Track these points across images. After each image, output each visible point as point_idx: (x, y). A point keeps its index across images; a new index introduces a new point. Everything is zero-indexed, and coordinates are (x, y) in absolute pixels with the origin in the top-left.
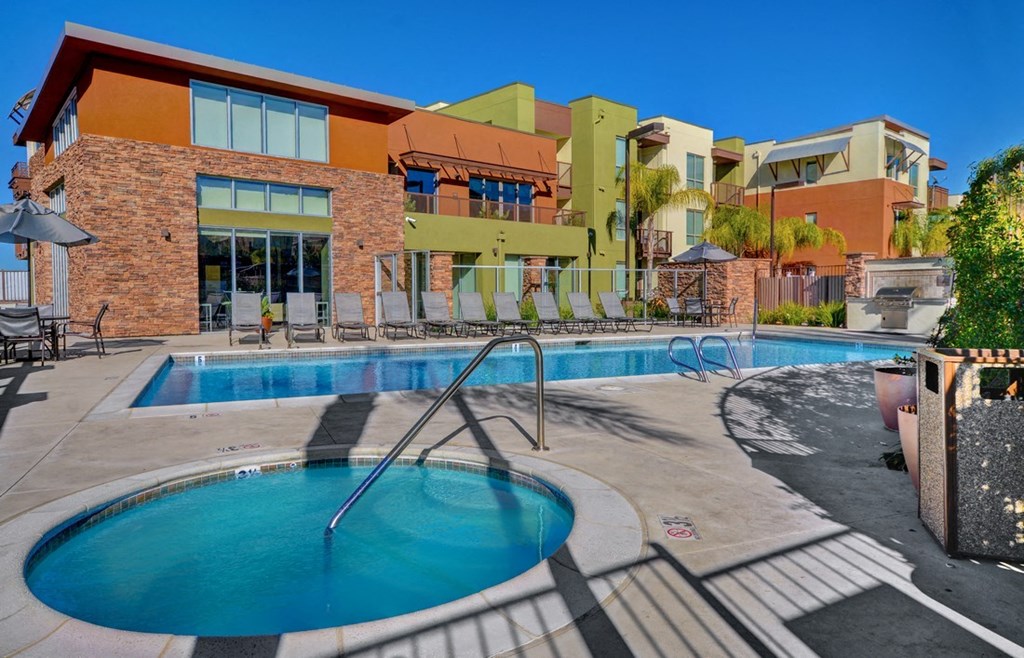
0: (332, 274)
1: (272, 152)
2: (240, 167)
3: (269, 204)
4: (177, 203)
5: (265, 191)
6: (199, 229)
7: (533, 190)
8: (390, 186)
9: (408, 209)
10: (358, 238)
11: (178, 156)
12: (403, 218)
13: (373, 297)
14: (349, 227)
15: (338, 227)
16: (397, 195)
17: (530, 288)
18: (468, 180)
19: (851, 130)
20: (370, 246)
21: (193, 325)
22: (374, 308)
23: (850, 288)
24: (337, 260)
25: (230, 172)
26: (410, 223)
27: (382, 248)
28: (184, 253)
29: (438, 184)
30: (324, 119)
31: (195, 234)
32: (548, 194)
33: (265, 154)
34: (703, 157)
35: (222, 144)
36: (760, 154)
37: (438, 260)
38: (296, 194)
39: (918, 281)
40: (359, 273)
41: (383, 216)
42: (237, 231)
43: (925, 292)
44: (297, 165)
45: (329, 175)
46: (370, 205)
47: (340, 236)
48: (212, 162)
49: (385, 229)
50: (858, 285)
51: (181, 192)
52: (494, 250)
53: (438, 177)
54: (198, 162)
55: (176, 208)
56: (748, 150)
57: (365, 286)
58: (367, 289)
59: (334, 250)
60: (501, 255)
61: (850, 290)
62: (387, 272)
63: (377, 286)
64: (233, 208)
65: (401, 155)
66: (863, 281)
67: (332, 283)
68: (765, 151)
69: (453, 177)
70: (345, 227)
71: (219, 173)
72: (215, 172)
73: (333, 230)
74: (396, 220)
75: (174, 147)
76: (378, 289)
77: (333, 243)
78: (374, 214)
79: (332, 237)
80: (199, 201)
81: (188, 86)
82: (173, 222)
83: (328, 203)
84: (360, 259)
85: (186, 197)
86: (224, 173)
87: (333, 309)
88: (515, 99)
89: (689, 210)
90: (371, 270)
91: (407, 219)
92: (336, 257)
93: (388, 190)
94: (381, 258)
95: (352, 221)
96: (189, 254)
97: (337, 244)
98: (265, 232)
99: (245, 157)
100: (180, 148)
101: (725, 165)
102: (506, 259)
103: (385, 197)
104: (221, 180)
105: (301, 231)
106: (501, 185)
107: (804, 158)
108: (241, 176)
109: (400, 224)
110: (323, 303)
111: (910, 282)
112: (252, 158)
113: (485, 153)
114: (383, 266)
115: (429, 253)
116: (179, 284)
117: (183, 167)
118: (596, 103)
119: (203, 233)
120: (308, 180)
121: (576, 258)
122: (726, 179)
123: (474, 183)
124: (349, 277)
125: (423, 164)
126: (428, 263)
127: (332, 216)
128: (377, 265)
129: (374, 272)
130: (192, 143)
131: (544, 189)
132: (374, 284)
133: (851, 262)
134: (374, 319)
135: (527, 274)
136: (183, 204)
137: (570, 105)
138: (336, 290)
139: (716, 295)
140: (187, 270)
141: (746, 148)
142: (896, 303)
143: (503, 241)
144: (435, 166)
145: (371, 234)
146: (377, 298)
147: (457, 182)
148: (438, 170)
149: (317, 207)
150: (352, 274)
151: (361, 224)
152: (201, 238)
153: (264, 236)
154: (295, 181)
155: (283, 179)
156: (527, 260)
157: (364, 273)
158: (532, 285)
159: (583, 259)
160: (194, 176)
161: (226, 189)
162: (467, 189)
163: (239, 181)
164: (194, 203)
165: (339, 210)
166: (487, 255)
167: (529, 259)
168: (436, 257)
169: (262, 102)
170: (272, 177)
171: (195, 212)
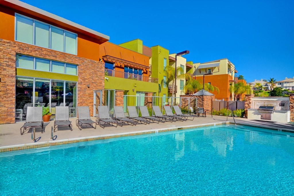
0: (77, 97)
1: (53, 48)
2: (38, 52)
3: (51, 68)
4: (5, 65)
5: (50, 63)
6: (17, 77)
7: (142, 72)
8: (100, 66)
9: (106, 75)
10: (88, 84)
11: (6, 44)
12: (104, 78)
13: (93, 106)
14: (84, 79)
15: (80, 80)
16: (102, 69)
17: (147, 103)
18: (124, 67)
19: (220, 61)
20: (92, 87)
21: (12, 119)
22: (93, 110)
23: (247, 105)
24: (79, 92)
25: (33, 54)
26: (107, 79)
27: (96, 88)
28: (8, 87)
29: (114, 68)
30: (76, 39)
31: (14, 79)
32: (146, 73)
33: (50, 49)
34: (184, 66)
35: (31, 43)
36: (196, 66)
37: (118, 93)
38: (64, 66)
39: (272, 104)
40: (87, 97)
41: (97, 77)
42: (36, 79)
43: (276, 108)
44: (64, 55)
45: (77, 59)
46: (92, 72)
47: (81, 83)
48: (24, 49)
49: (98, 81)
50: (250, 105)
51: (7, 60)
52: (133, 90)
53: (114, 65)
54: (17, 48)
55: (4, 67)
56: (194, 65)
57: (90, 102)
58: (90, 103)
59: (78, 88)
60: (135, 91)
61: (247, 106)
62: (98, 97)
63: (94, 102)
64: (34, 69)
65: (103, 57)
66: (251, 103)
67: (77, 101)
68: (197, 65)
69: (119, 66)
70: (83, 80)
71: (28, 54)
72: (26, 53)
73: (78, 81)
74: (102, 78)
75: (5, 40)
76: (95, 103)
77: (78, 86)
78: (94, 75)
79: (77, 83)
80: (17, 65)
81: (14, 15)
82: (2, 73)
83: (76, 71)
84: (88, 92)
85: (10, 63)
86: (30, 54)
87: (77, 110)
88: (137, 44)
89: (181, 80)
90: (92, 96)
91: (105, 78)
92: (79, 91)
93: (99, 67)
94: (96, 92)
95: (86, 77)
96: (11, 88)
97: (79, 86)
98: (49, 80)
99: (41, 49)
100: (8, 41)
101: (188, 68)
102: (137, 93)
103: (98, 70)
104: (29, 57)
105: (65, 80)
106: (133, 69)
107: (208, 68)
108: (38, 56)
109: (103, 79)
110: (73, 108)
111: (269, 104)
112: (44, 49)
113: (129, 59)
114: (97, 95)
115: (115, 91)
116: (5, 101)
117: (10, 50)
118: (159, 47)
119: (19, 79)
120: (68, 60)
121: (156, 93)
122: (188, 72)
123: (125, 68)
124: (84, 99)
125: (110, 60)
126: (115, 94)
127: (78, 75)
128: (95, 94)
129: (93, 97)
130: (15, 40)
131: (145, 72)
132: (93, 101)
133: (247, 97)
134: (93, 113)
135: (146, 99)
136: (8, 66)
137: (152, 48)
138: (79, 103)
139: (200, 106)
140: (9, 95)
141: (193, 64)
142: (267, 111)
143: (136, 87)
144: (114, 61)
145: (93, 83)
146: (94, 107)
147: (120, 67)
148: (115, 63)
149: (72, 71)
150: (85, 97)
151: (89, 78)
152: (17, 82)
153: (49, 82)
154: (63, 60)
155: (58, 59)
156: (146, 94)
157: (90, 97)
158: (148, 102)
159: (157, 93)
160: (15, 54)
161: (31, 61)
162: (124, 70)
163: (37, 58)
164: (14, 66)
165: (80, 73)
166: (131, 91)
167: (147, 93)
168: (118, 92)
169: (49, 28)
170: (52, 58)
171: (15, 69)
